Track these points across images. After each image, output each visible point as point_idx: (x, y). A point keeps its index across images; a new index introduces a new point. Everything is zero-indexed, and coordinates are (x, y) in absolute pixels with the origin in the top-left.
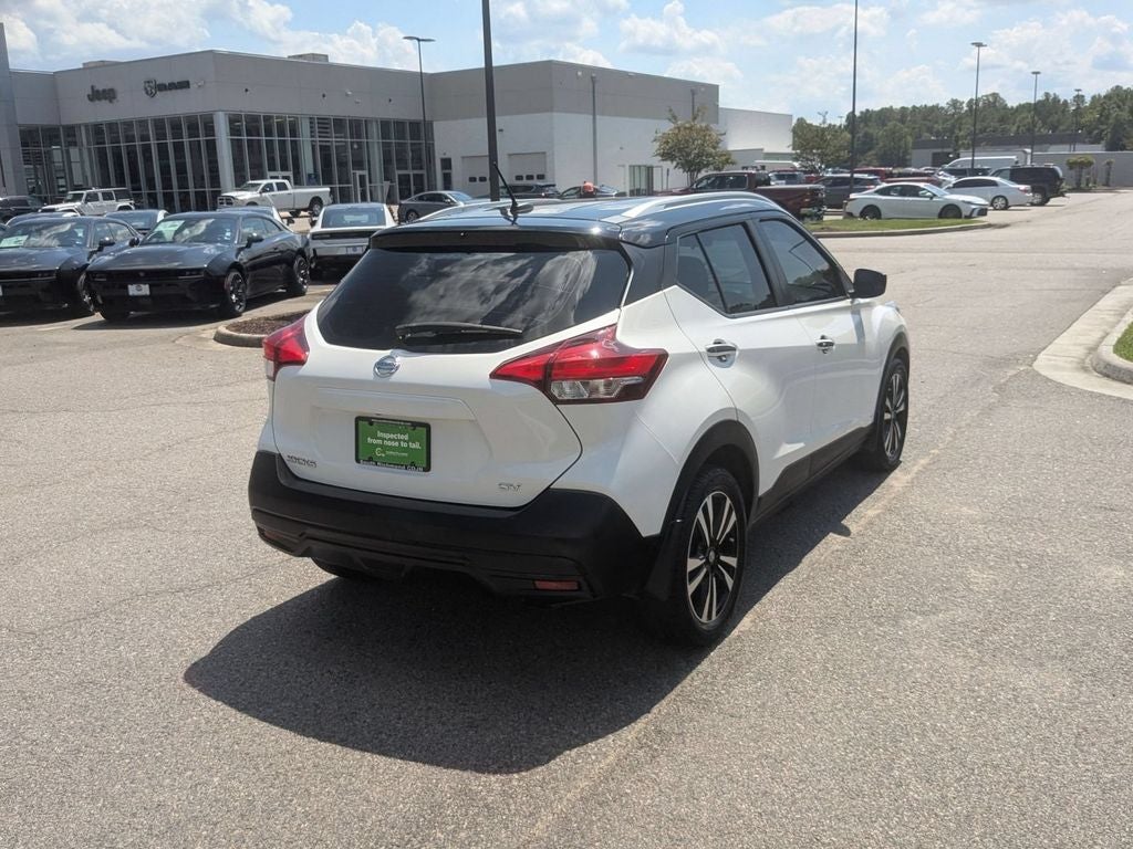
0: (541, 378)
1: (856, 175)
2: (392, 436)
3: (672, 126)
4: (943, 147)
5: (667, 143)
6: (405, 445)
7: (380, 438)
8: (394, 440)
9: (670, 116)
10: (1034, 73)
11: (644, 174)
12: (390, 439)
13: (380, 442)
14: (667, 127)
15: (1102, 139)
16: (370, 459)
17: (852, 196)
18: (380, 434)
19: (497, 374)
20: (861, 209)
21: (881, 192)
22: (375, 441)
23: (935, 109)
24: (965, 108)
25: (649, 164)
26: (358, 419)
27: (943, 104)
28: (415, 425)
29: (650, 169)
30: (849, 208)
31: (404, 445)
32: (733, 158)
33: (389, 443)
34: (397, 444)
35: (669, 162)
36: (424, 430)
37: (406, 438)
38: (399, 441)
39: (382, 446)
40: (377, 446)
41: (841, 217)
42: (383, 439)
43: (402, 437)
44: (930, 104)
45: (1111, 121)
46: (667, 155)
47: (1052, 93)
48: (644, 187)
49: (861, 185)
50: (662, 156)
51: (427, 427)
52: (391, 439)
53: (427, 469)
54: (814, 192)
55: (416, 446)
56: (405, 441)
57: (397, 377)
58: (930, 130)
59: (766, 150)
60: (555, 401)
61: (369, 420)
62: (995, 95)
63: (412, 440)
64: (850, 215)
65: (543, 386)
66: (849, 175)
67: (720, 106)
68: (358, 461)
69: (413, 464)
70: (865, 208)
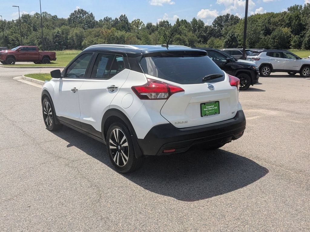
2: (210, 107)
8: (211, 108)
13: (207, 109)
16: (205, 115)
18: (207, 107)
19: (232, 85)
22: (206, 109)
26: (201, 104)
28: (216, 102)
31: (213, 108)
34: (211, 109)
37: (213, 106)
38: (212, 107)
39: (208, 110)
40: (206, 110)
42: (208, 108)
43: (212, 106)
51: (218, 102)
52: (209, 108)
53: (219, 113)
55: (216, 108)
56: (213, 107)
61: (204, 104)
63: (215, 106)
68: (202, 116)
69: (216, 113)
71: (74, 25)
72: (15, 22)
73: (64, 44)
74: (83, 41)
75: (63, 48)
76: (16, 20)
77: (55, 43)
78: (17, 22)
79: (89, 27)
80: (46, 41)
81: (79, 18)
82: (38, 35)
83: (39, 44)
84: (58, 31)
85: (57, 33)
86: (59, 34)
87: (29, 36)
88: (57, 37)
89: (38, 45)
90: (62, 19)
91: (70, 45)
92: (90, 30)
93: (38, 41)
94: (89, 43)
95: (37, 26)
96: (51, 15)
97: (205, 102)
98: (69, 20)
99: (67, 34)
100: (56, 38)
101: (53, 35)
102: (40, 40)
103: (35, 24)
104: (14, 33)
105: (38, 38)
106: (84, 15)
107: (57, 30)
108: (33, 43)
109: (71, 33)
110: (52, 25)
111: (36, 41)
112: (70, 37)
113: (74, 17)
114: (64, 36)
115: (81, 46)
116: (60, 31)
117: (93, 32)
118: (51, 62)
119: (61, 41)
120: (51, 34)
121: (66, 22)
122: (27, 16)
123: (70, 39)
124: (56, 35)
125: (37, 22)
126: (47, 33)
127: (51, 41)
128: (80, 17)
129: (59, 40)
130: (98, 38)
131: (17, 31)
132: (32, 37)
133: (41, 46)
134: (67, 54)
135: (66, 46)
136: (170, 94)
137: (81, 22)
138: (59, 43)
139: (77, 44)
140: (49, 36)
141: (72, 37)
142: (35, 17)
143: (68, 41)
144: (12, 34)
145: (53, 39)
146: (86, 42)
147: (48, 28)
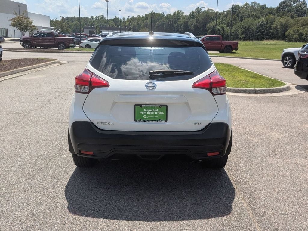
0: (209, 87)
1: (82, 36)
2: (151, 110)
3: (16, 16)
4: (92, 29)
5: (14, 21)
6: (157, 113)
7: (145, 112)
8: (152, 112)
9: (14, 13)
10: (119, 10)
11: (5, 31)
12: (149, 112)
13: (145, 113)
14: (14, 16)
15: (131, 30)
16: (141, 120)
17: (82, 41)
18: (145, 110)
19: (195, 86)
20: (85, 45)
21: (91, 40)
22: (143, 113)
23: (87, 18)
24: (95, 19)
25: (6, 28)
26: (135, 106)
27: (89, 17)
28: (162, 105)
29: (6, 30)
30: (81, 45)
32: (37, 28)
33: (150, 113)
34: (153, 113)
35: (16, 28)
36: (165, 107)
37: (157, 110)
38: (154, 112)
39: (147, 114)
41: (78, 47)
42: (147, 112)
43: (155, 110)
44: (85, 17)
45: (132, 25)
46: (14, 25)
47: (117, 17)
48: (5, 35)
49: (83, 38)
50: (13, 25)
51: (166, 106)
53: (166, 121)
54: (73, 39)
55: (162, 113)
56: (156, 112)
57: (157, 89)
58: (86, 24)
59: (43, 26)
60: (213, 95)
61: (141, 106)
62: (103, 16)
63: (159, 111)
64: (82, 47)
65: (210, 90)
66: (80, 35)
67: (28, 12)
68: (135, 120)
69: (160, 120)
70: (86, 45)
71: (281, 14)
72: (225, 13)
73: (267, 34)
74: (287, 31)
75: (265, 38)
76: (227, 11)
77: (258, 32)
78: (227, 13)
79: (298, 16)
80: (249, 31)
81: (289, 6)
82: (242, 25)
83: (242, 34)
84: (263, 21)
85: (262, 23)
86: (263, 23)
87: (234, 26)
88: (261, 27)
89: (240, 35)
90: (271, 9)
91: (273, 34)
92: (299, 18)
93: (241, 31)
94: (294, 33)
95: (244, 16)
96: (260, 5)
97: (141, 104)
98: (278, 8)
99: (272, 23)
100: (259, 28)
101: (257, 24)
102: (243, 30)
103: (243, 15)
104: (221, 23)
105: (242, 28)
106: (294, 3)
107: (263, 19)
108: (237, 33)
109: (276, 22)
110: (259, 14)
111: (239, 31)
112: (274, 27)
113: (284, 6)
114: (268, 26)
115: (285, 36)
116: (265, 20)
117: (300, 21)
118: (232, 51)
119: (264, 31)
120: (255, 23)
121: (274, 12)
122: (237, 7)
123: (274, 29)
124: (260, 24)
125: (245, 13)
126: (252, 23)
127: (254, 31)
128: (291, 5)
129: (263, 29)
130: (305, 27)
131: (224, 22)
132: (236, 27)
133: (243, 35)
134: (264, 44)
135: (268, 35)
136: (91, 89)
137: (289, 11)
138: (262, 33)
139: (280, 34)
140: (253, 26)
141: (277, 26)
142: (244, 7)
143: (271, 31)
144: (219, 25)
145: (257, 29)
146: (291, 32)
147: (253, 18)
